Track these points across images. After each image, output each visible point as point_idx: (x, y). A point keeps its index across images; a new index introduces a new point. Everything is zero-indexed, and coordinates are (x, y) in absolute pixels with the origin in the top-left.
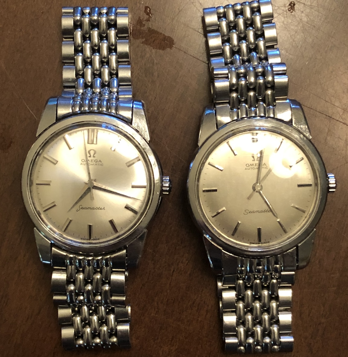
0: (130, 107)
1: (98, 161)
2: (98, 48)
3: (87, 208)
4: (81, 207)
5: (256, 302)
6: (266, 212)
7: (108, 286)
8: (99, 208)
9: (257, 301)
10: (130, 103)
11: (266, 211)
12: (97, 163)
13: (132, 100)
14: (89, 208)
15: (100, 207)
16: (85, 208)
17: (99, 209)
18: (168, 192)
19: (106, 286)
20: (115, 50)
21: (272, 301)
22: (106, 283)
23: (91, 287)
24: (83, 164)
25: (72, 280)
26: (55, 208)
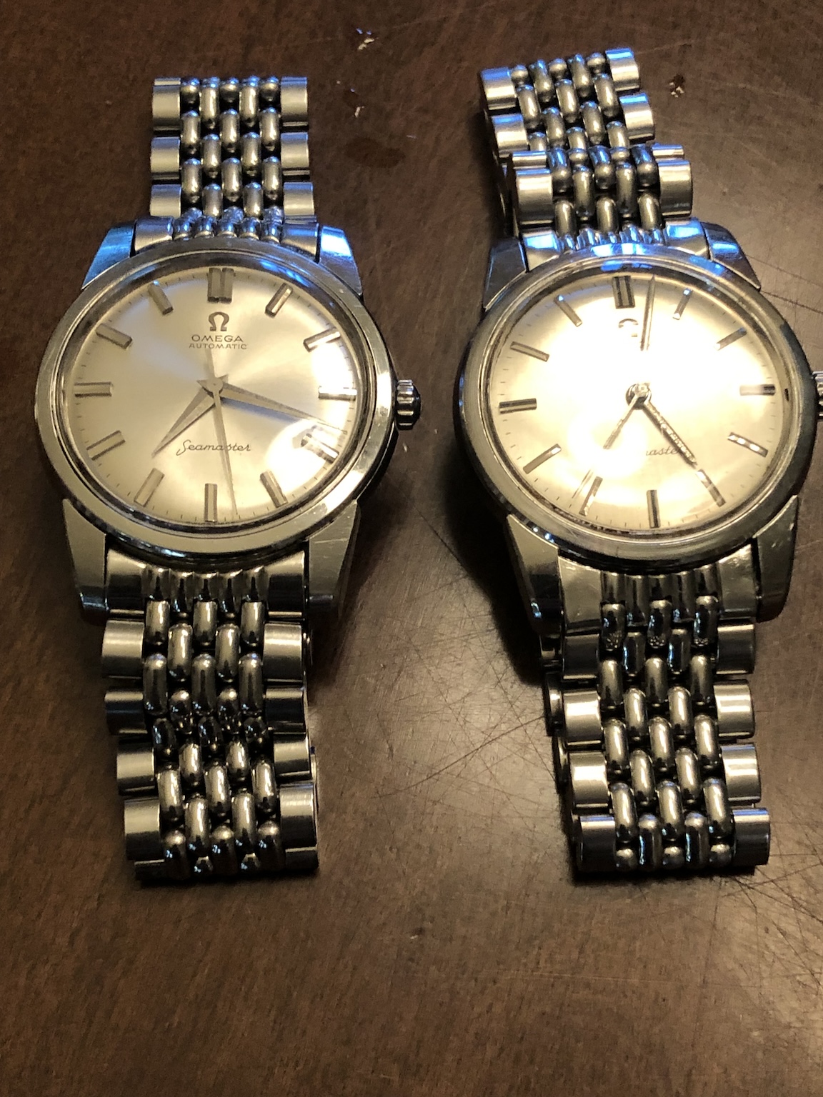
0: (314, 237)
1: (234, 339)
2: (234, 101)
3: (203, 447)
4: (187, 445)
5: (655, 719)
6: (666, 453)
7: (255, 659)
8: (236, 446)
9: (658, 718)
10: (314, 230)
11: (665, 451)
12: (231, 343)
13: (316, 223)
14: (210, 447)
15: (238, 445)
16: (199, 448)
17: (236, 448)
18: (411, 410)
19: (251, 658)
20: (277, 104)
21: (699, 717)
22: (251, 650)
23: (212, 662)
24: (195, 345)
25: (159, 643)
26: (122, 447)
